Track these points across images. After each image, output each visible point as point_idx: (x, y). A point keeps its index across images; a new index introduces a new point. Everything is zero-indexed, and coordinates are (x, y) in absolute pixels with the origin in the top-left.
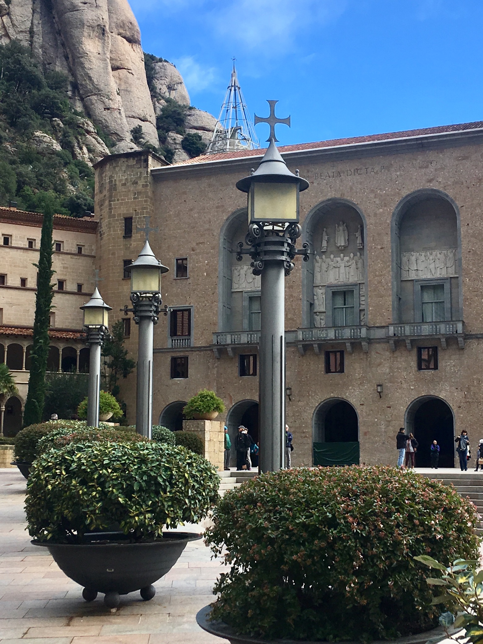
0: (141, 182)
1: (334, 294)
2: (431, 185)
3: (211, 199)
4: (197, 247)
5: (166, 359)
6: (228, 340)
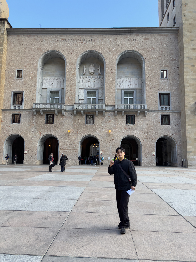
1: (88, 92)
2: (133, 48)
3: (34, 45)
4: (27, 65)
5: (10, 114)
6: (41, 107)
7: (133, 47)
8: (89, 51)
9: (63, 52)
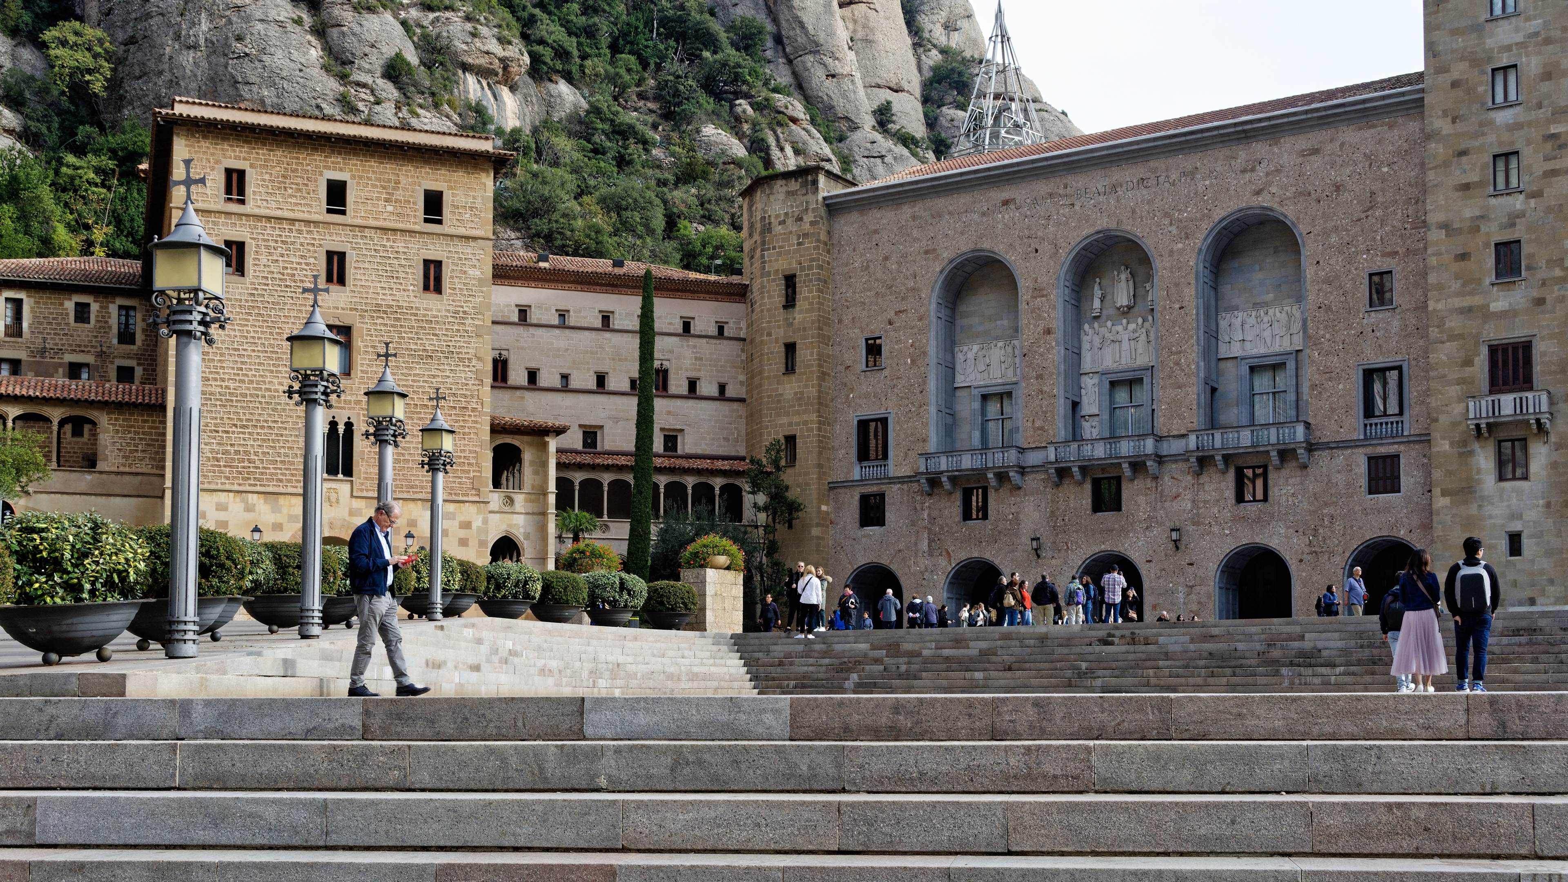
0: (809, 218)
1: (1113, 384)
2: (1260, 199)
3: (916, 240)
4: (895, 318)
5: (852, 497)
6: (943, 464)
7: (1258, 192)
8: (1098, 232)
9: (1007, 253)
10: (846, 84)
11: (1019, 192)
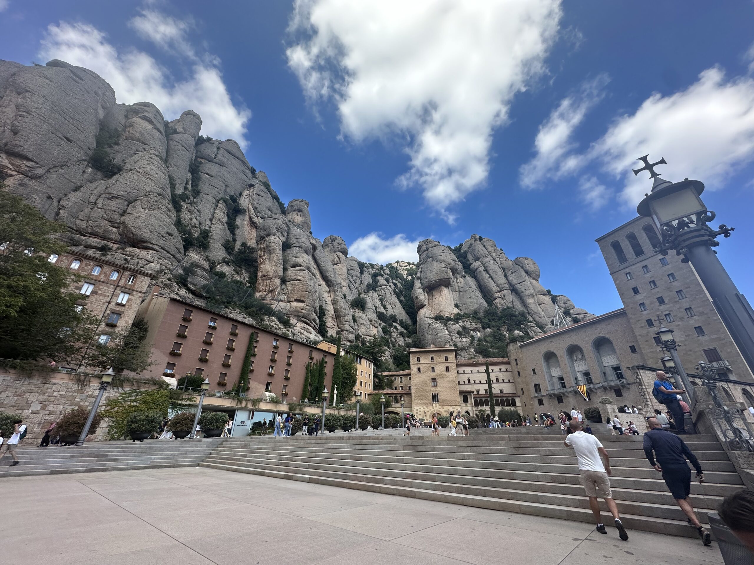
1: (583, 374)
3: (536, 350)
4: (536, 365)
5: (536, 400)
6: (551, 392)
7: (600, 333)
8: (570, 345)
9: (554, 351)
10: (543, 318)
11: (553, 340)
